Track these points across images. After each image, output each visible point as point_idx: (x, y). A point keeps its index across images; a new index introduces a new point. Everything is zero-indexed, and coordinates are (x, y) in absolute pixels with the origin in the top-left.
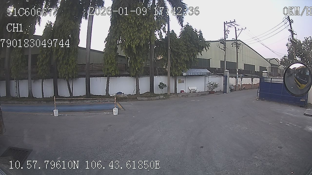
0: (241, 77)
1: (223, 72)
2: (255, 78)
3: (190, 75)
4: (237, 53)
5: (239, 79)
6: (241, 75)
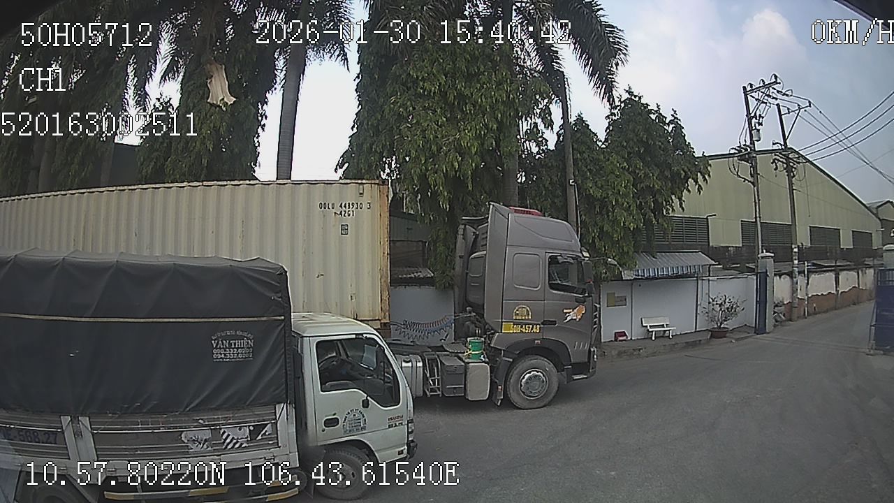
0: (806, 273)
1: (755, 259)
2: (844, 273)
3: (647, 278)
4: (792, 190)
5: (801, 280)
6: (806, 264)
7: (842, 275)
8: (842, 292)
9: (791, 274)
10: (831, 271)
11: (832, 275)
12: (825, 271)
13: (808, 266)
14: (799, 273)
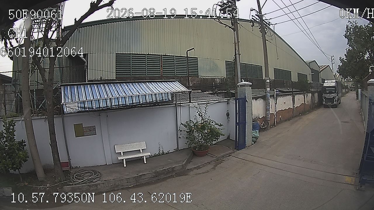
0: (275, 96)
1: (235, 87)
2: (297, 95)
4: (265, 41)
5: (272, 101)
6: (275, 91)
7: (297, 97)
8: (296, 107)
9: (264, 98)
10: (290, 95)
11: (290, 97)
12: (286, 95)
13: (276, 92)
14: (271, 96)
